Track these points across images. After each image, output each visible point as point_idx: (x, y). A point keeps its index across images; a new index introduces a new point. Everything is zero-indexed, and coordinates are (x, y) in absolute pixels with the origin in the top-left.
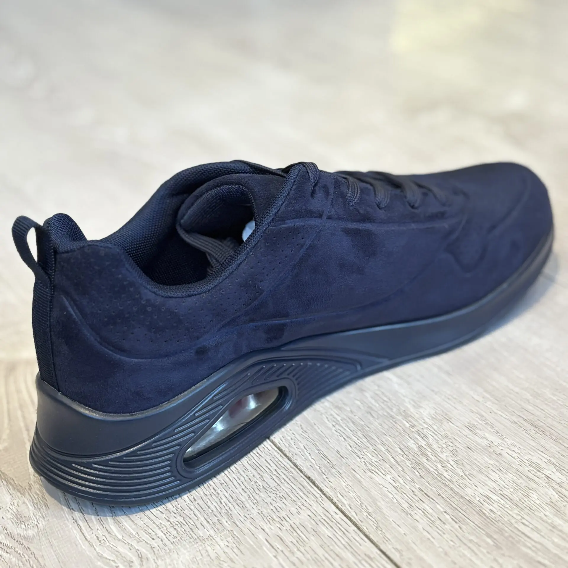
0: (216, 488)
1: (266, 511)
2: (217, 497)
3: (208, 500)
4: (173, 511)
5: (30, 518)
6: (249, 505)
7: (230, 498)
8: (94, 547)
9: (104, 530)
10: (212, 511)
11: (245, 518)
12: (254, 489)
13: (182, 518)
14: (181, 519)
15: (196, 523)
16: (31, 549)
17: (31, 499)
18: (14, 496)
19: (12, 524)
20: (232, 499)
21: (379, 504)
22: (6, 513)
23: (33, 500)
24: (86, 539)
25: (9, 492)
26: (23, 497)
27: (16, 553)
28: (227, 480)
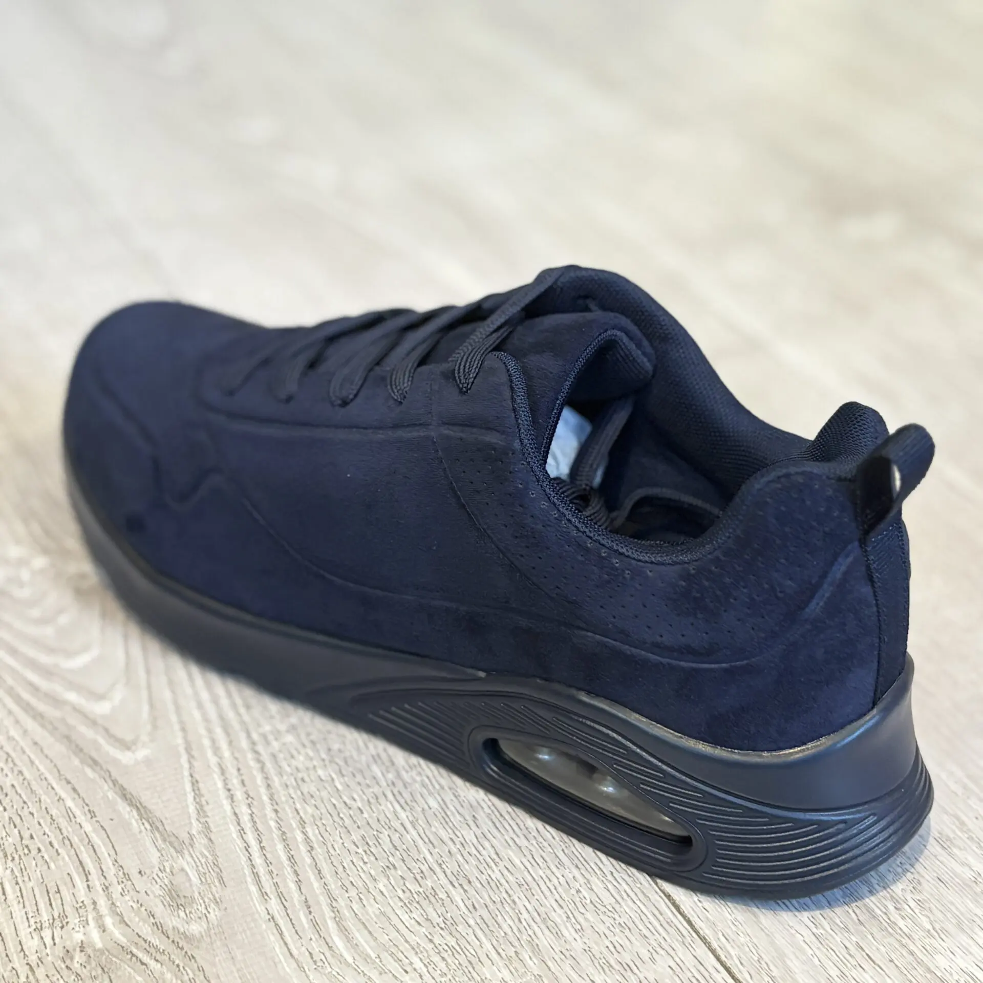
0: (511, 892)
1: (597, 948)
2: (514, 909)
3: (498, 913)
4: (438, 924)
5: (193, 898)
6: (568, 932)
7: (535, 914)
8: (305, 971)
9: (322, 942)
10: (505, 933)
11: (563, 957)
12: (575, 904)
13: (455, 940)
14: (453, 942)
15: (479, 953)
16: (198, 959)
17: (193, 862)
18: (163, 852)
19: (162, 906)
20: (538, 917)
21: (789, 962)
22: (151, 883)
23: (197, 866)
24: (291, 954)
25: (156, 846)
26: (180, 858)
27: (171, 963)
28: (529, 879)
